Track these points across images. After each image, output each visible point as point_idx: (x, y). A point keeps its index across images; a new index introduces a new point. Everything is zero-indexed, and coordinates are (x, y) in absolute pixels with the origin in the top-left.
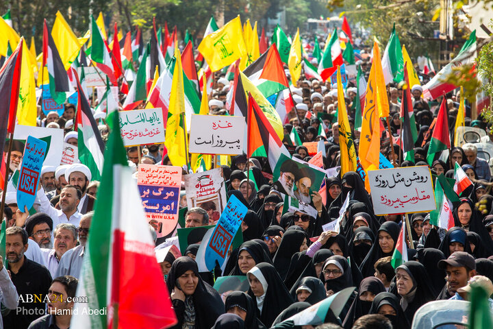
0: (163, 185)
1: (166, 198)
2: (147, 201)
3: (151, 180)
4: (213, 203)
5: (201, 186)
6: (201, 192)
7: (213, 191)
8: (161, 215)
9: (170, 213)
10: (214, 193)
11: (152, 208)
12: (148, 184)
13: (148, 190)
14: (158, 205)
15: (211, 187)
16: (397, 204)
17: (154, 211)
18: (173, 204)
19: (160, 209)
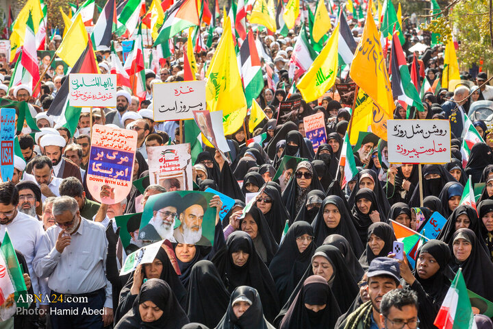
0: (117, 148)
1: (120, 163)
2: (100, 165)
3: (106, 142)
4: (177, 181)
5: (165, 161)
6: (164, 167)
7: (177, 168)
8: (115, 180)
9: (123, 179)
10: (179, 169)
11: (105, 172)
12: (103, 146)
13: (102, 153)
14: (112, 169)
15: (176, 163)
16: (413, 154)
17: (107, 175)
18: (127, 170)
19: (114, 174)
